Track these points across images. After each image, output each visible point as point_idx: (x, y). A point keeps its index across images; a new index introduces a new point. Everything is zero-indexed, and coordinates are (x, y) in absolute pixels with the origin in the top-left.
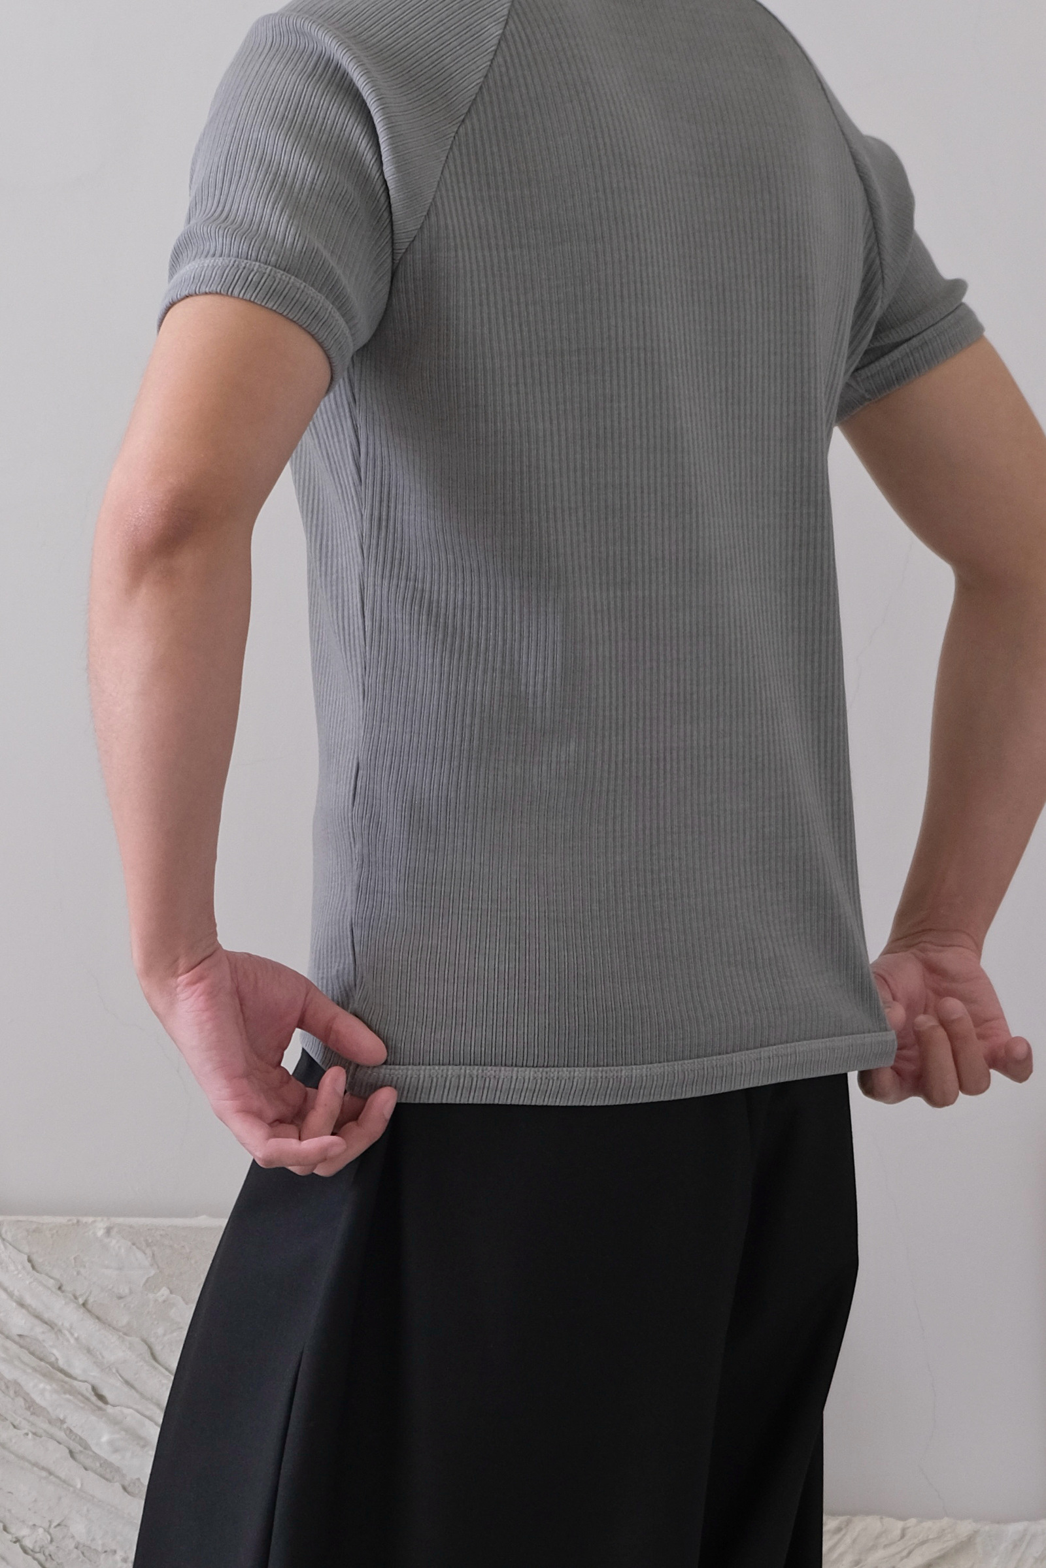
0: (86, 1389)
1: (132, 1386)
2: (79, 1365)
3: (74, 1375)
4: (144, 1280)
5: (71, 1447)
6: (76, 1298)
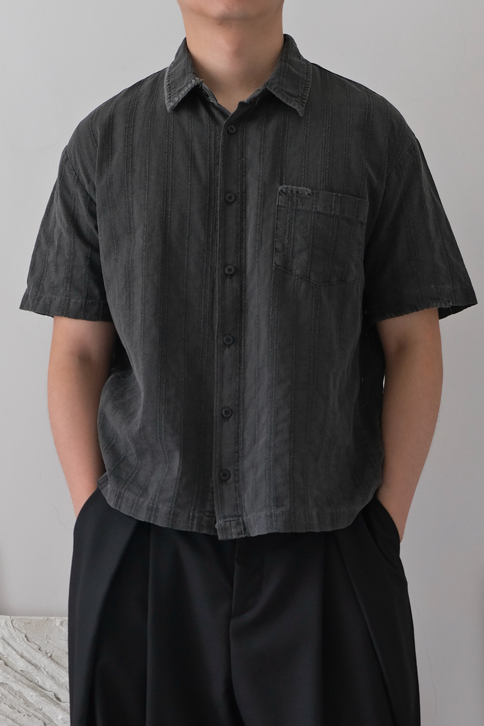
2: (48, 684)
3: (46, 689)
5: (45, 721)
6: (47, 654)
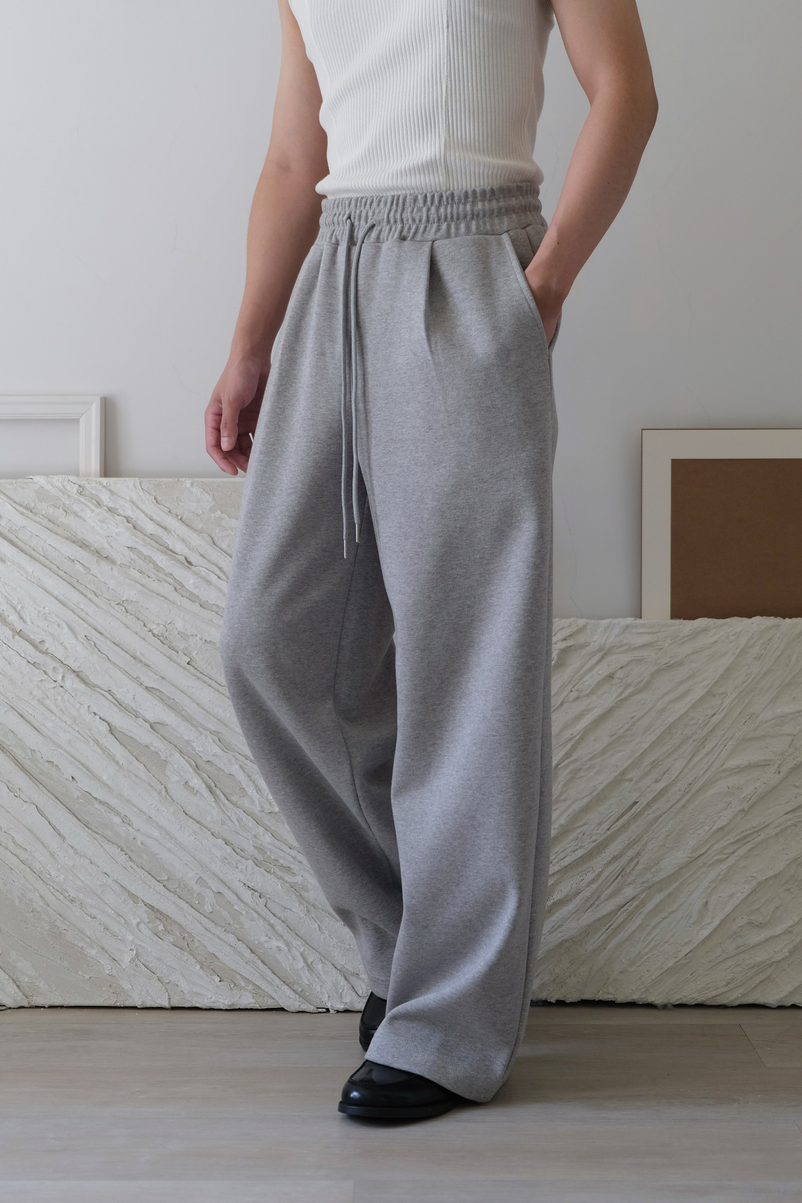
0: (182, 559)
1: (204, 557)
2: (179, 547)
3: (177, 552)
4: (209, 507)
5: (176, 587)
6: (177, 516)
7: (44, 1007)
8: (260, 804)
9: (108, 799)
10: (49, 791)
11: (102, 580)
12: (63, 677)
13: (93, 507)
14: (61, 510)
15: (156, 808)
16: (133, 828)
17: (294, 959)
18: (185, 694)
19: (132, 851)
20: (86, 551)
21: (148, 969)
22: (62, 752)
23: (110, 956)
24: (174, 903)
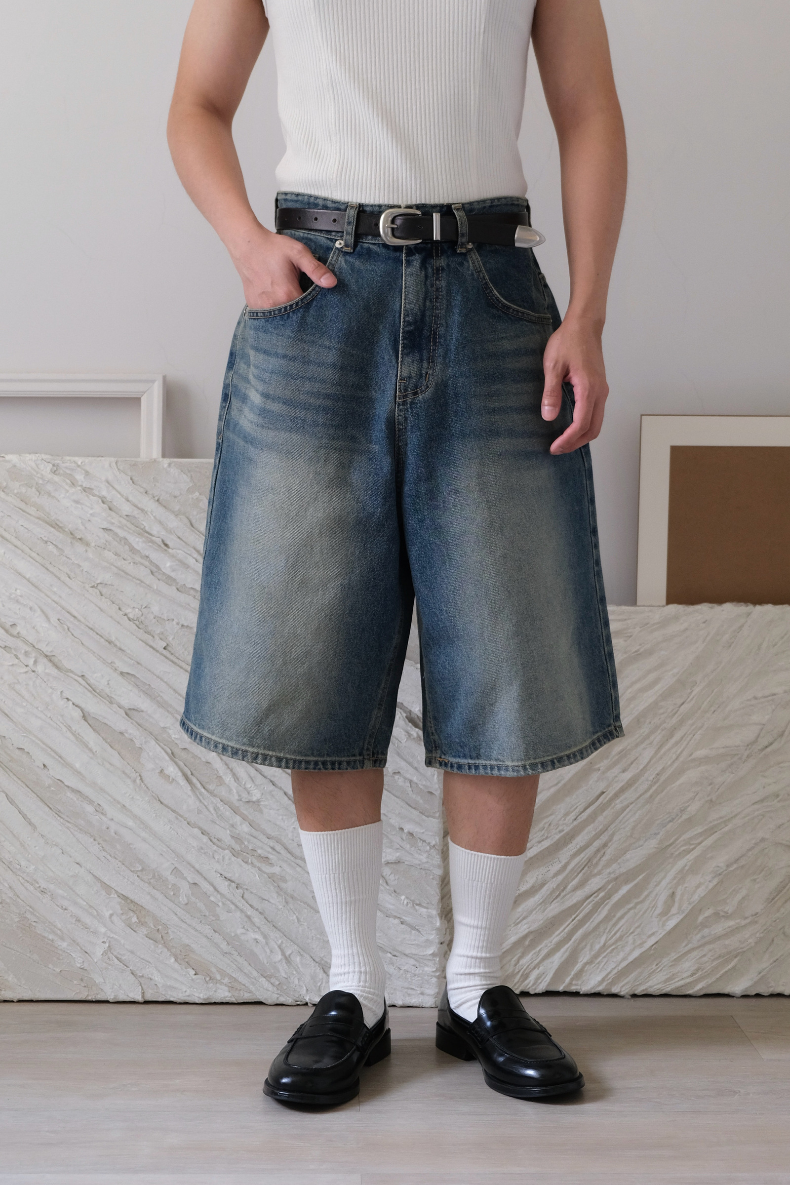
0: (159, 541)
1: (182, 540)
2: (155, 529)
3: (153, 534)
4: (187, 488)
6: (154, 497)
7: (12, 1001)
8: (238, 792)
9: (80, 786)
10: (19, 779)
11: (76, 562)
12: (35, 662)
13: (67, 487)
14: (34, 489)
15: (131, 796)
16: (107, 818)
17: (271, 951)
18: (162, 680)
19: (105, 841)
20: (59, 531)
21: (120, 962)
22: (34, 739)
23: (81, 949)
24: (149, 894)
